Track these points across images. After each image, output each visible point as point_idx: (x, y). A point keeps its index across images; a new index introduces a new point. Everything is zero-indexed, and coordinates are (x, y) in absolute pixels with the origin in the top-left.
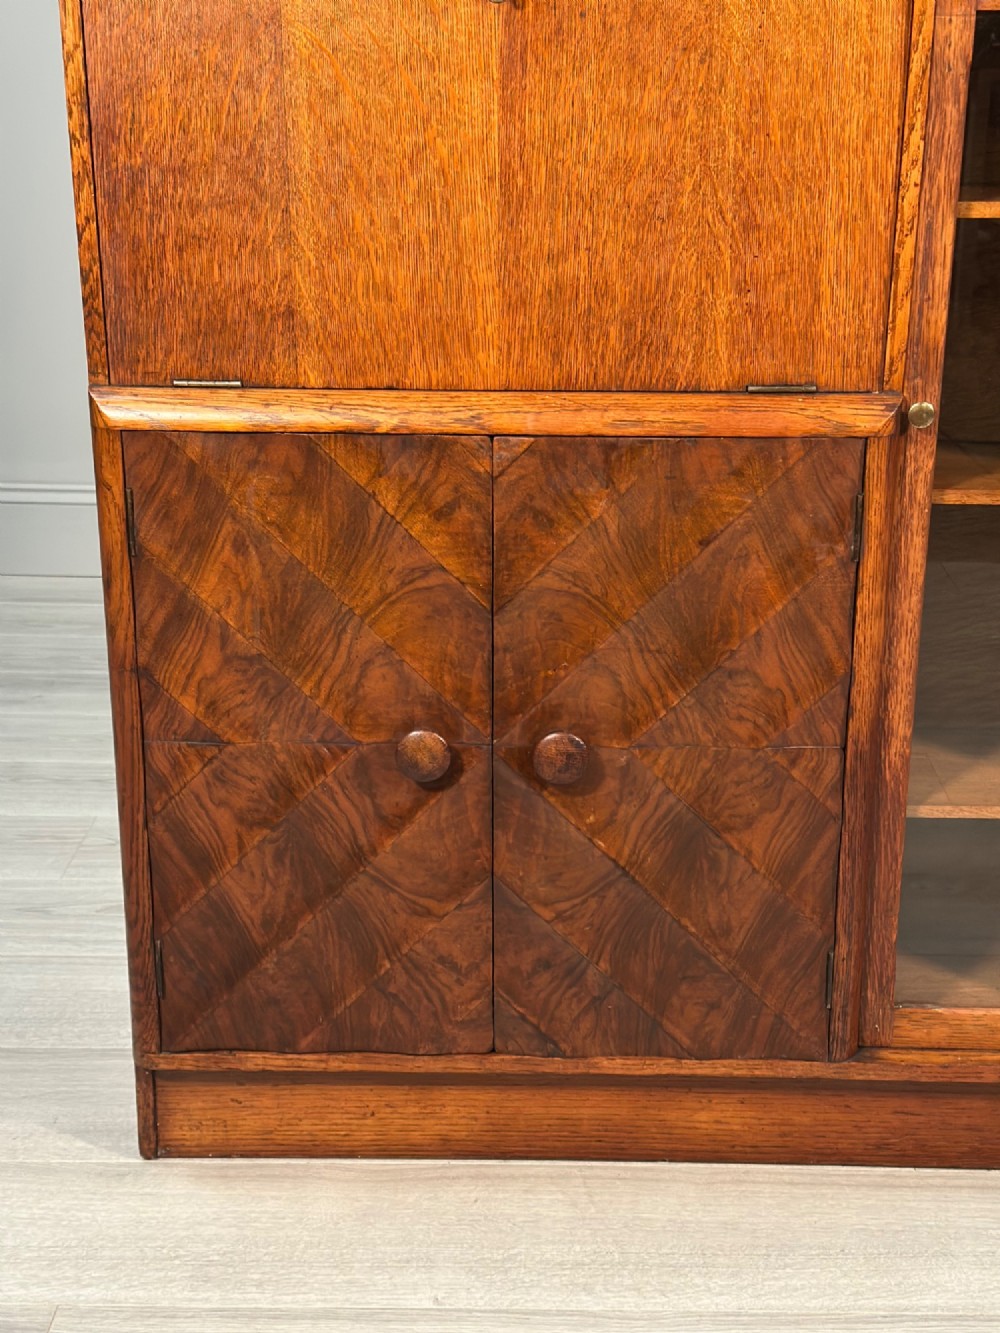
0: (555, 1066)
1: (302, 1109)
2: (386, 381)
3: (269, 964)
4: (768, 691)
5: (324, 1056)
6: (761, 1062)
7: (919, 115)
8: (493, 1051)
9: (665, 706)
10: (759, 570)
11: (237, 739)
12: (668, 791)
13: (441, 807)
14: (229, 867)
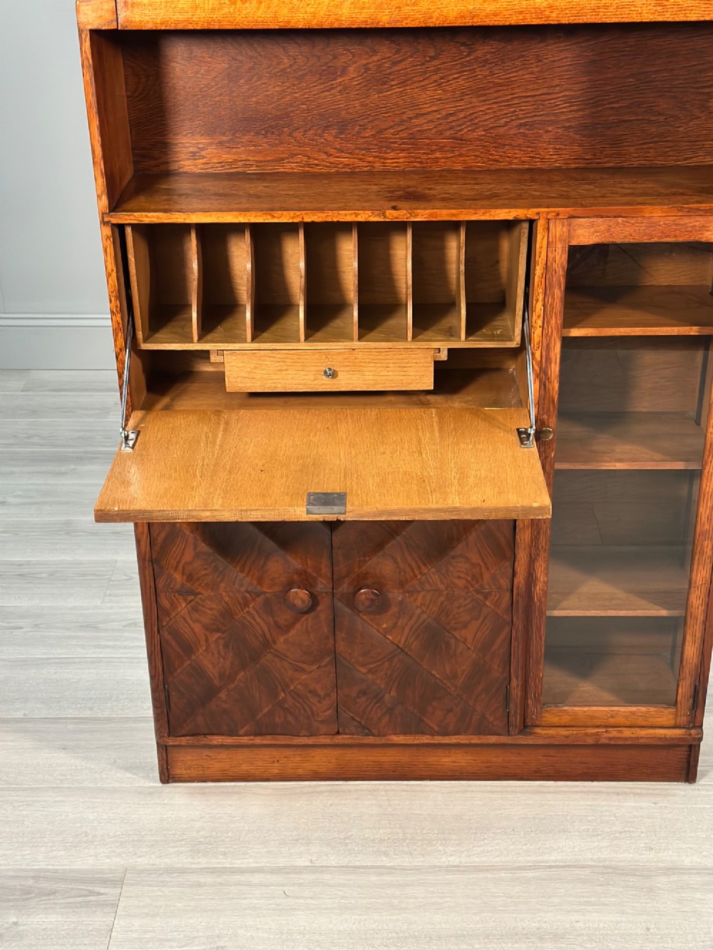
0: (371, 740)
1: (242, 760)
3: (223, 695)
4: (473, 565)
5: (252, 737)
6: (473, 736)
7: (541, 295)
8: (338, 733)
9: (420, 573)
11: (203, 592)
12: (424, 612)
13: (308, 620)
14: (201, 651)
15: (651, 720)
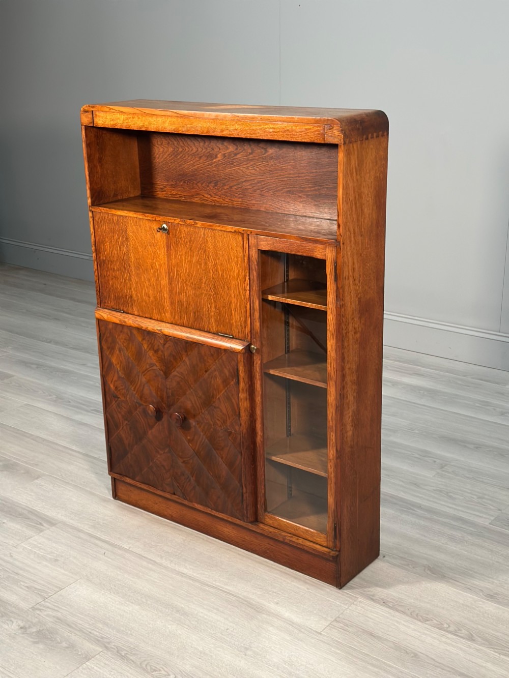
0: (186, 502)
1: (143, 498)
2: (149, 316)
3: (129, 455)
4: (223, 414)
5: (140, 484)
8: (174, 494)
9: (202, 412)
10: (219, 381)
11: (121, 397)
13: (159, 425)
14: (121, 428)
15: (315, 538)
